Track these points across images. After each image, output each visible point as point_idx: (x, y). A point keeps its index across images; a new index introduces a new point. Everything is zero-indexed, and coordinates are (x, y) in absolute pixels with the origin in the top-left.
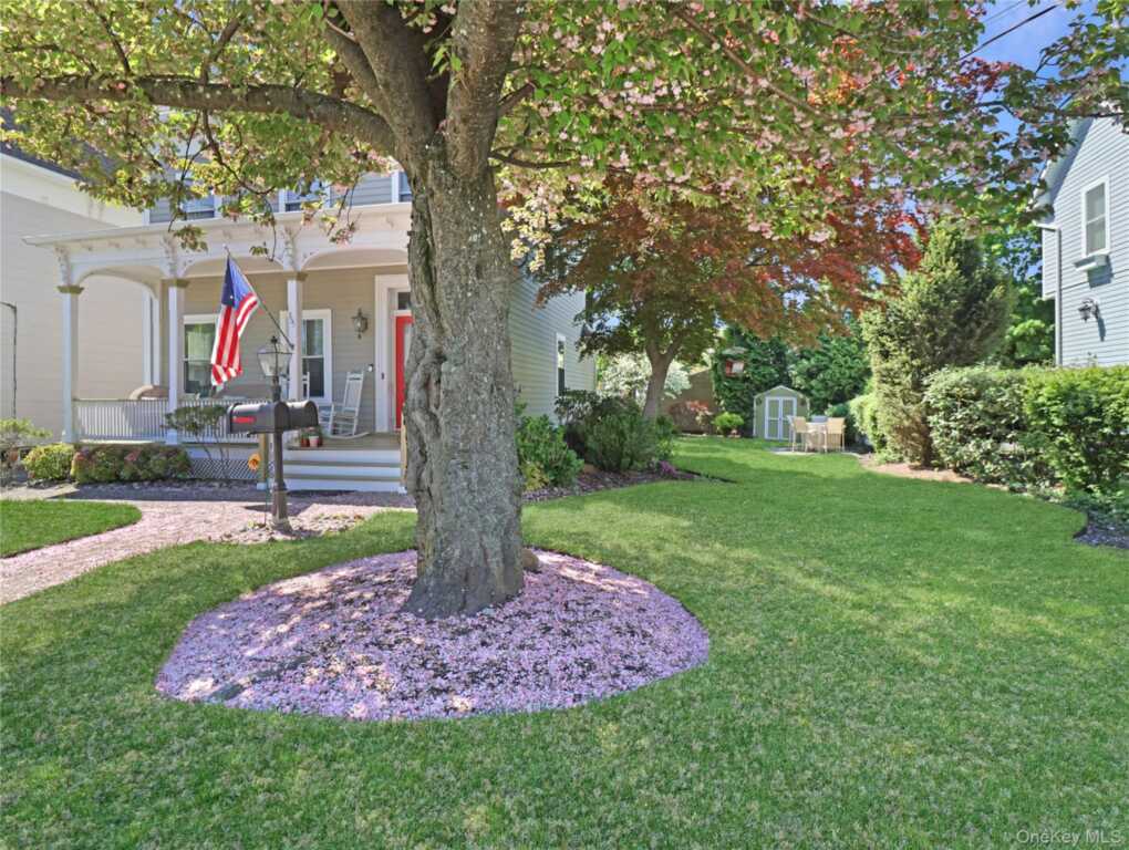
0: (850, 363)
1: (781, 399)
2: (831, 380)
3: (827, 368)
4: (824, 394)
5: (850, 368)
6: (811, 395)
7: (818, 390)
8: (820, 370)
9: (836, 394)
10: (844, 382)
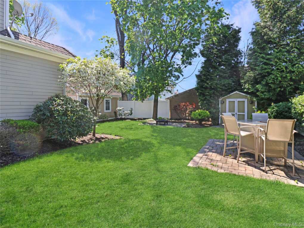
0: (290, 68)
1: (236, 100)
2: (274, 83)
3: (269, 74)
4: (267, 95)
5: (291, 72)
6: (257, 96)
7: (262, 92)
8: (263, 77)
9: (278, 95)
10: (285, 84)
